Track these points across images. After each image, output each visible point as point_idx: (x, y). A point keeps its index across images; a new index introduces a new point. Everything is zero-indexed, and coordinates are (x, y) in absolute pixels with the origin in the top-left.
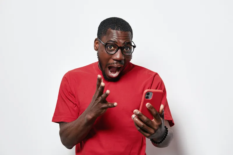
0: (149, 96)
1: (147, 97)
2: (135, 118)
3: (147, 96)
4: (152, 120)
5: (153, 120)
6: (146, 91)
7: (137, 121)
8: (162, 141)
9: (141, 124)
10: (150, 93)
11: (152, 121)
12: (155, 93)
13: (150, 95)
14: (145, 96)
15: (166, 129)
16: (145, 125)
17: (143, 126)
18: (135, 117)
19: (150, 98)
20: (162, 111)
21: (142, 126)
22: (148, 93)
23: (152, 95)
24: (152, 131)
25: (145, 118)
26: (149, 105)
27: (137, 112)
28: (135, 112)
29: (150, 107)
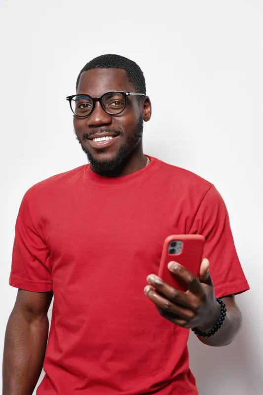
0: (176, 248)
1: (173, 251)
2: (151, 292)
3: (172, 248)
4: (186, 291)
5: (188, 291)
6: (169, 238)
7: (155, 298)
8: (216, 330)
9: (165, 302)
10: (178, 243)
11: (186, 295)
12: (187, 242)
13: (178, 246)
14: (168, 248)
15: (222, 306)
16: (171, 304)
17: (169, 306)
18: (151, 289)
19: (179, 252)
21: (167, 307)
22: (173, 243)
23: (182, 246)
24: (189, 314)
25: (171, 290)
26: (173, 264)
27: (153, 278)
28: (150, 279)
29: (177, 269)
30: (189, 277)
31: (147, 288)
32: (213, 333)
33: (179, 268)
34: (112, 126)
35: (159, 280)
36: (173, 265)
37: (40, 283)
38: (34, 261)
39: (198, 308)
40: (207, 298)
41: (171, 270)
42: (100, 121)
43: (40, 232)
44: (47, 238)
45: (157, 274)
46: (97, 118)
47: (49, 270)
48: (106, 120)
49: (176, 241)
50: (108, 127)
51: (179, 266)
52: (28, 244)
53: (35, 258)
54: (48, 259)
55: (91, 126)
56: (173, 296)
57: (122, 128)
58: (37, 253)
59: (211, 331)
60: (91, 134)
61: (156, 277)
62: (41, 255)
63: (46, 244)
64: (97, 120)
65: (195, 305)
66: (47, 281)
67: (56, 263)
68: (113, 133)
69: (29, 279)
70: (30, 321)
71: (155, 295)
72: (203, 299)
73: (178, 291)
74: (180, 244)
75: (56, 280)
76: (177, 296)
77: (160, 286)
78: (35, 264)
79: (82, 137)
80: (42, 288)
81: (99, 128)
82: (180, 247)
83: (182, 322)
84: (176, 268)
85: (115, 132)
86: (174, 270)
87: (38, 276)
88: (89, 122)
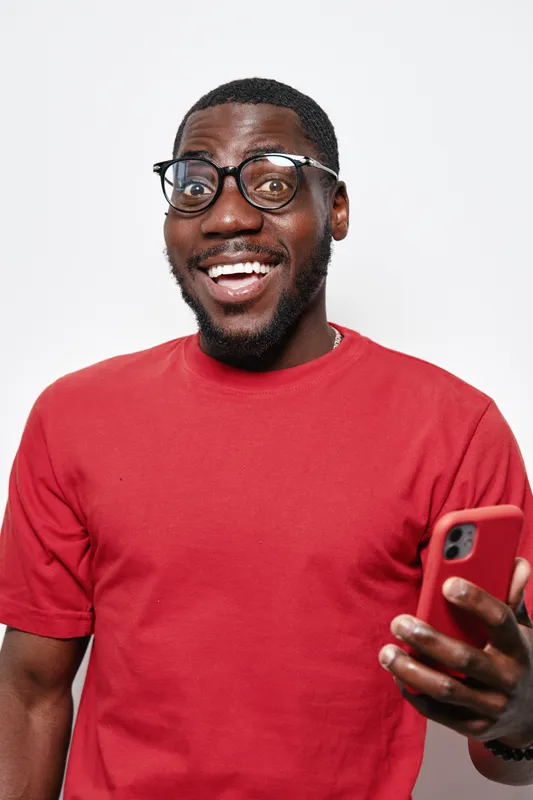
0: (460, 544)
1: (453, 553)
2: (402, 660)
3: (451, 545)
4: (483, 647)
5: (488, 648)
6: (445, 522)
7: (413, 672)
9: (441, 681)
10: (466, 530)
12: (485, 526)
13: (465, 538)
14: (442, 546)
17: (451, 689)
18: (398, 654)
19: (466, 555)
21: (444, 693)
22: (455, 533)
23: (475, 536)
25: (455, 649)
26: (456, 585)
27: (407, 624)
28: (399, 627)
29: (467, 596)
30: (496, 612)
31: (388, 651)
33: (471, 593)
34: (263, 239)
35: (424, 627)
37: (62, 617)
38: (48, 563)
39: (514, 684)
41: (453, 599)
42: (236, 222)
43: (71, 495)
44: (88, 511)
46: (228, 216)
47: (86, 588)
48: (248, 222)
49: (461, 527)
50: (254, 238)
51: (469, 587)
52: (38, 523)
53: (53, 557)
54: (85, 559)
55: (211, 235)
57: (287, 244)
58: (57, 545)
60: (209, 254)
61: (415, 620)
62: (70, 549)
63: (81, 524)
64: (228, 220)
66: (80, 613)
67: (108, 572)
68: (266, 255)
69: (35, 605)
70: (29, 703)
71: (412, 666)
74: (470, 533)
75: (104, 612)
76: (472, 661)
78: (51, 571)
79: (183, 266)
80: (65, 629)
81: (232, 242)
82: (470, 540)
83: (477, 725)
84: (463, 593)
85: (272, 253)
86: (460, 597)
87: (57, 600)
88: (207, 226)
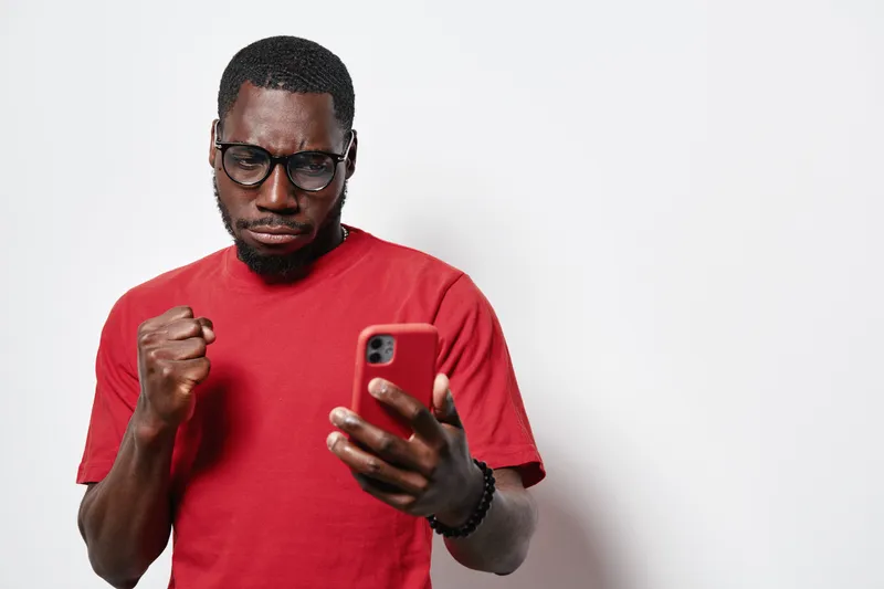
0: (382, 351)
1: (376, 358)
2: (340, 443)
3: (374, 351)
4: (408, 438)
5: (412, 438)
6: (367, 332)
7: (348, 452)
9: (368, 460)
10: (386, 340)
11: (408, 444)
12: (403, 339)
13: (387, 347)
14: (366, 351)
15: (485, 474)
16: (380, 462)
17: (376, 467)
19: (388, 359)
20: (445, 400)
21: (371, 469)
22: (375, 341)
23: (394, 346)
24: (418, 481)
25: (377, 435)
26: (379, 384)
27: (342, 414)
28: (335, 418)
29: (386, 392)
30: (411, 407)
31: (334, 437)
32: (472, 527)
33: (391, 391)
35: (355, 417)
36: (377, 386)
39: (434, 470)
40: (451, 450)
41: (376, 396)
45: (349, 407)
49: (381, 338)
51: (389, 386)
56: (383, 445)
59: (467, 523)
61: (348, 412)
65: (427, 463)
71: (348, 449)
72: (444, 452)
73: (394, 437)
74: (389, 343)
76: (390, 446)
77: (356, 427)
82: (390, 349)
83: (404, 499)
84: (384, 391)
86: (381, 394)
